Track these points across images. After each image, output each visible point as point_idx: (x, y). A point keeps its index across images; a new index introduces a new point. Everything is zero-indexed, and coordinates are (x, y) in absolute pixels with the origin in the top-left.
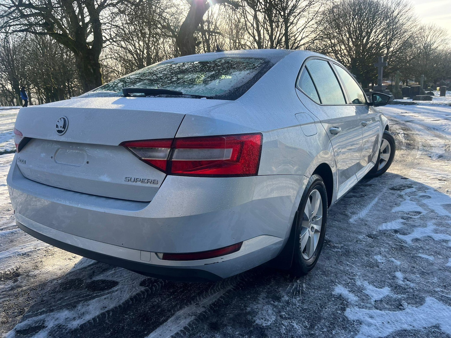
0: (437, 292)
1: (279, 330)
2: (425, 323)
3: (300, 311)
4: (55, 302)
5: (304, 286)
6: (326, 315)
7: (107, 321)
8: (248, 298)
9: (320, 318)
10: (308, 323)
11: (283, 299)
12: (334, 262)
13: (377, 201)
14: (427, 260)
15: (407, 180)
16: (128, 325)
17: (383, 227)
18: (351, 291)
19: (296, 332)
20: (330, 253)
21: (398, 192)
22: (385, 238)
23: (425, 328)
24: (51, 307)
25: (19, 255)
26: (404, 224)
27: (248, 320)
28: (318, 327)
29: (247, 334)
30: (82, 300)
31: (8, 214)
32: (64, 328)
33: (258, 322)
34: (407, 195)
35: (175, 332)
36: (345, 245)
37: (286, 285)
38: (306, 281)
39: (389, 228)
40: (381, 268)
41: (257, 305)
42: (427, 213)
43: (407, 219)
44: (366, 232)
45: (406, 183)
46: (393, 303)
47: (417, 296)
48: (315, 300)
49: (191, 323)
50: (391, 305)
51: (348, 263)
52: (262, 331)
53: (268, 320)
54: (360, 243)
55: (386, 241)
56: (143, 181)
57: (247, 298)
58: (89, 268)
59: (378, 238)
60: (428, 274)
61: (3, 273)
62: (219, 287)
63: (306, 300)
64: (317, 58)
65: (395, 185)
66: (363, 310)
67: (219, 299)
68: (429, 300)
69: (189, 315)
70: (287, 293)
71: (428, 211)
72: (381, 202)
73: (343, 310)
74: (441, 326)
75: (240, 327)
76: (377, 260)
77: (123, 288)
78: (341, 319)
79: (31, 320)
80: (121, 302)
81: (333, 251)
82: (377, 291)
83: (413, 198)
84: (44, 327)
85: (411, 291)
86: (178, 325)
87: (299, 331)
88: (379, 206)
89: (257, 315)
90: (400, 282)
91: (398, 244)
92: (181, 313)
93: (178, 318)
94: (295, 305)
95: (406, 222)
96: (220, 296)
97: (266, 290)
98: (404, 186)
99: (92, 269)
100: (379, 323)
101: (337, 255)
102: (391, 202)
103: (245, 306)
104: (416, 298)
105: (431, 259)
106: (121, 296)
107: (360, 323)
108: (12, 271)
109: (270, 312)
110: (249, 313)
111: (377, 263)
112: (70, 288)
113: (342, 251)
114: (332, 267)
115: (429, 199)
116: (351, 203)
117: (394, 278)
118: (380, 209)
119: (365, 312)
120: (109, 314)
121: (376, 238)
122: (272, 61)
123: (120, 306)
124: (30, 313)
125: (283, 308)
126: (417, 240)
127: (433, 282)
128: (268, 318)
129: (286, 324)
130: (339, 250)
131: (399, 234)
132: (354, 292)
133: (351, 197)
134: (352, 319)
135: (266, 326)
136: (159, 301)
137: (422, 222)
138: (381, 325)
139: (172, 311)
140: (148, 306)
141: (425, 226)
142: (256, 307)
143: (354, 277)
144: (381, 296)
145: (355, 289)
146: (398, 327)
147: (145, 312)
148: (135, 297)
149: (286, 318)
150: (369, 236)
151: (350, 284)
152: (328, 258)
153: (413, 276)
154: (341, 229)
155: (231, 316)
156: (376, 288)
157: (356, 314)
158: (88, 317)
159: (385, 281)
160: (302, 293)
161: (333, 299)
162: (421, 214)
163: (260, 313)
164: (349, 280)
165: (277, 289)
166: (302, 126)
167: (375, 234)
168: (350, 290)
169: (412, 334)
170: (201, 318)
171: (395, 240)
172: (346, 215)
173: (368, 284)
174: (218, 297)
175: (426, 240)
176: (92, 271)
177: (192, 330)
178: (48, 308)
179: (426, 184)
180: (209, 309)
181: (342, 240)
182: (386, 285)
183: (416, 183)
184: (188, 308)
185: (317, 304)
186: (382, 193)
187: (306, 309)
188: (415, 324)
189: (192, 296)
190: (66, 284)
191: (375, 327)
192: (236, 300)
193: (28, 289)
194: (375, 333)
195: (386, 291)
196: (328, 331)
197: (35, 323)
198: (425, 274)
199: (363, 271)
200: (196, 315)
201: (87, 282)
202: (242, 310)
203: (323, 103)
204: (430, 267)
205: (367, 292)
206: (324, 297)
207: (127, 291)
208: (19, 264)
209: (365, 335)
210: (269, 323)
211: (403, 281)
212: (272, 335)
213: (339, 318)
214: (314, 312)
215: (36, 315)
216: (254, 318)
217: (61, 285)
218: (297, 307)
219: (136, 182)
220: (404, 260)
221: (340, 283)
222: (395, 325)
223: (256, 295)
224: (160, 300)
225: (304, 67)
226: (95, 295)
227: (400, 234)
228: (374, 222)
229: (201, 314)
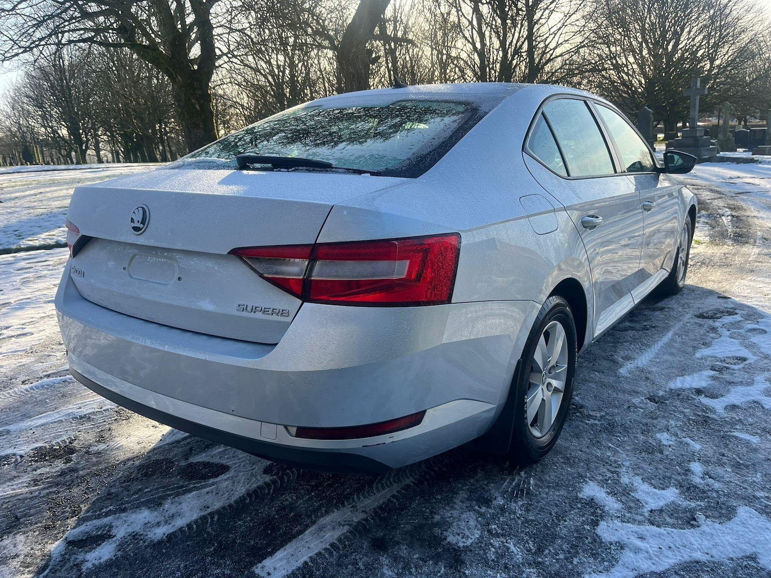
0: (758, 499)
1: (485, 553)
2: (733, 552)
3: (522, 523)
4: (128, 496)
5: (532, 482)
6: (564, 531)
7: (209, 530)
8: (438, 499)
9: (554, 537)
10: (534, 544)
11: (494, 502)
12: (586, 442)
13: (670, 337)
14: (747, 443)
15: (729, 300)
16: (243, 536)
17: (678, 383)
18: (612, 492)
19: (512, 559)
20: (581, 428)
21: (710, 322)
22: (678, 403)
23: (732, 559)
24: (122, 504)
25: (75, 418)
26: (714, 378)
27: (436, 537)
28: (550, 551)
29: (432, 558)
30: (171, 495)
31: (59, 350)
32: (141, 539)
33: (451, 539)
34: (725, 328)
35: (317, 551)
36: (607, 414)
37: (502, 480)
38: (536, 474)
39: (688, 386)
40: (667, 456)
41: (451, 512)
42: (756, 361)
43: (720, 370)
44: (646, 391)
45: (726, 305)
46: (681, 515)
47: (723, 504)
48: (548, 506)
49: (343, 537)
50: (677, 519)
51: (610, 445)
52: (456, 555)
53: (468, 537)
54: (634, 412)
55: (679, 409)
56: (265, 311)
57: (435, 498)
58: (184, 442)
59: (667, 402)
60: (747, 467)
61: (48, 447)
62: (392, 479)
63: (533, 505)
64: (564, 96)
65: (706, 310)
66: (629, 525)
67: (389, 500)
68: (744, 512)
69: (340, 524)
70: (503, 494)
71: (758, 356)
72: (679, 339)
73: (595, 524)
74: (759, 556)
75: (422, 546)
76: (660, 441)
77: (237, 476)
78: (590, 540)
79: (90, 525)
80: (233, 499)
81: (587, 424)
82: (655, 494)
83: (735, 333)
84: (110, 537)
85: (715, 495)
86: (322, 540)
87: (518, 557)
88: (674, 347)
89: (449, 527)
90: (697, 480)
91: (700, 413)
92: (327, 519)
93: (320, 529)
94: (515, 513)
95: (718, 375)
96: (391, 495)
97: (467, 487)
98: (722, 312)
99: (189, 443)
100: (654, 547)
101: (592, 430)
102: (695, 340)
103: (431, 513)
104: (721, 508)
105: (755, 441)
106: (232, 490)
107: (621, 546)
108: (62, 445)
109: (472, 523)
110: (437, 524)
111: (660, 446)
112: (154, 475)
113: (602, 425)
114: (581, 451)
115: (764, 336)
116: (625, 340)
117: (687, 472)
118: (674, 351)
119: (632, 529)
120: (212, 518)
121: (663, 402)
122: (484, 108)
123: (230, 506)
124: (90, 514)
125: (494, 517)
126: (733, 407)
127: (754, 482)
128: (467, 533)
129: (497, 544)
130: (597, 422)
131: (703, 396)
132: (615, 494)
133: (626, 330)
134: (609, 540)
135: (464, 547)
136: (292, 499)
137: (746, 376)
138: (656, 551)
139: (313, 516)
140: (275, 507)
141: (750, 383)
142: (449, 515)
143: (618, 470)
144: (662, 503)
145: (618, 490)
146: (686, 556)
147: (269, 516)
148: (255, 492)
149: (497, 535)
150: (652, 399)
151: (609, 482)
152: (578, 436)
153: (720, 471)
154: (603, 385)
155: (408, 527)
156: (654, 489)
157: (616, 532)
158: (180, 523)
159: (670, 478)
160: (528, 493)
161: (579, 506)
162: (747, 362)
163: (455, 524)
164: (609, 475)
165: (487, 485)
166: (530, 219)
167: (662, 396)
168: (608, 490)
169: (709, 569)
170: (359, 530)
171: (696, 406)
172: (615, 362)
173: (640, 481)
174: (388, 497)
175: (750, 407)
176: (188, 448)
177: (344, 548)
178: (117, 505)
179: (761, 309)
180: (372, 516)
181: (604, 406)
182: (672, 484)
183: (742, 306)
184: (340, 512)
185: (551, 514)
186: (682, 323)
187: (532, 520)
188: (714, 552)
189: (346, 493)
190: (148, 467)
191: (646, 555)
192: (417, 502)
193: (88, 474)
194: (646, 566)
195: (671, 495)
196: (566, 559)
197: (96, 529)
198: (742, 466)
199: (635, 459)
200: (350, 525)
201: (180, 464)
202: (425, 518)
203: (573, 174)
204: (752, 455)
205: (639, 495)
206: (565, 502)
207: (242, 482)
208: (74, 433)
209: (628, 568)
210: (469, 542)
211: (703, 478)
212: (473, 561)
213: (587, 538)
214: (546, 526)
215: (99, 517)
216: (445, 533)
217: (140, 468)
218: (518, 517)
219: (255, 312)
220: (708, 442)
221: (592, 479)
222: (680, 552)
223: (450, 495)
224: (295, 498)
225: (540, 114)
226: (192, 486)
227: (706, 396)
228: (662, 374)
229: (358, 522)
